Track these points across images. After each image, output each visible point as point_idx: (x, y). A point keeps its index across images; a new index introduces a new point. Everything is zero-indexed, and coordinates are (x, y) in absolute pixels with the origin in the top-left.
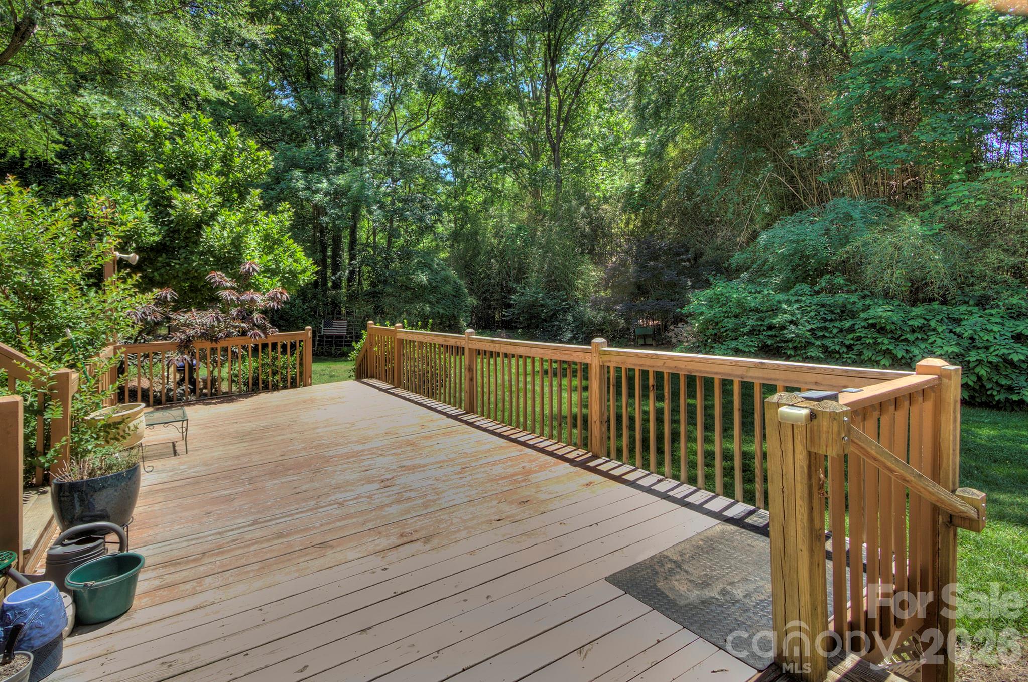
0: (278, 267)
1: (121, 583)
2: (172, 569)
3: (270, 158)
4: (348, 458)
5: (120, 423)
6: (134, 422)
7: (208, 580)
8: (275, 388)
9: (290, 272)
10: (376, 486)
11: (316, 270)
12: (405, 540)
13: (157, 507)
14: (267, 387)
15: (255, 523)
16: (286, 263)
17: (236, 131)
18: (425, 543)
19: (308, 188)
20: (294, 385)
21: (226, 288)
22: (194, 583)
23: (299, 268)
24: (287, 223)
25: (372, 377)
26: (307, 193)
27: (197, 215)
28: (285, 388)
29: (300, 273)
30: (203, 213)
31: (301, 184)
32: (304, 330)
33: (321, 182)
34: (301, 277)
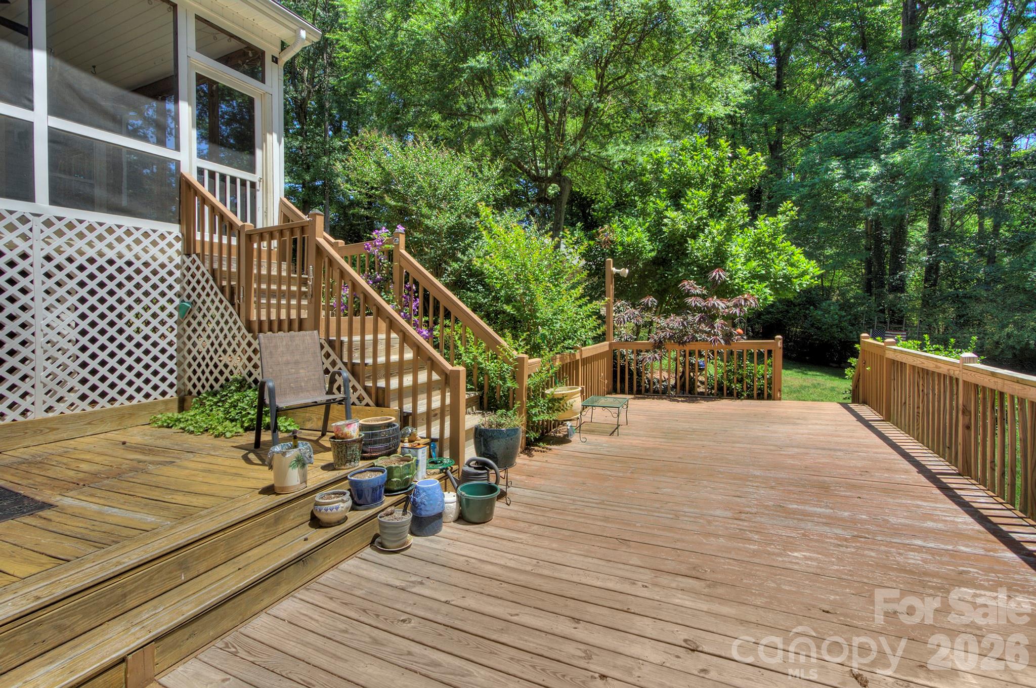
0: (768, 273)
1: (483, 501)
2: (527, 510)
3: (762, 159)
4: (734, 479)
5: (561, 399)
6: (571, 401)
7: (536, 527)
8: (739, 396)
9: (785, 277)
10: (729, 514)
11: (819, 273)
12: (694, 573)
13: (563, 467)
14: (731, 394)
15: (602, 503)
16: (780, 267)
17: (727, 141)
18: (709, 586)
19: (847, 176)
20: (760, 396)
21: (694, 295)
22: (527, 525)
23: (796, 272)
24: (781, 225)
25: (865, 402)
26: (846, 183)
27: (683, 230)
28: (750, 397)
29: (796, 278)
30: (689, 227)
31: (839, 173)
32: (774, 339)
33: (867, 166)
34: (796, 281)
